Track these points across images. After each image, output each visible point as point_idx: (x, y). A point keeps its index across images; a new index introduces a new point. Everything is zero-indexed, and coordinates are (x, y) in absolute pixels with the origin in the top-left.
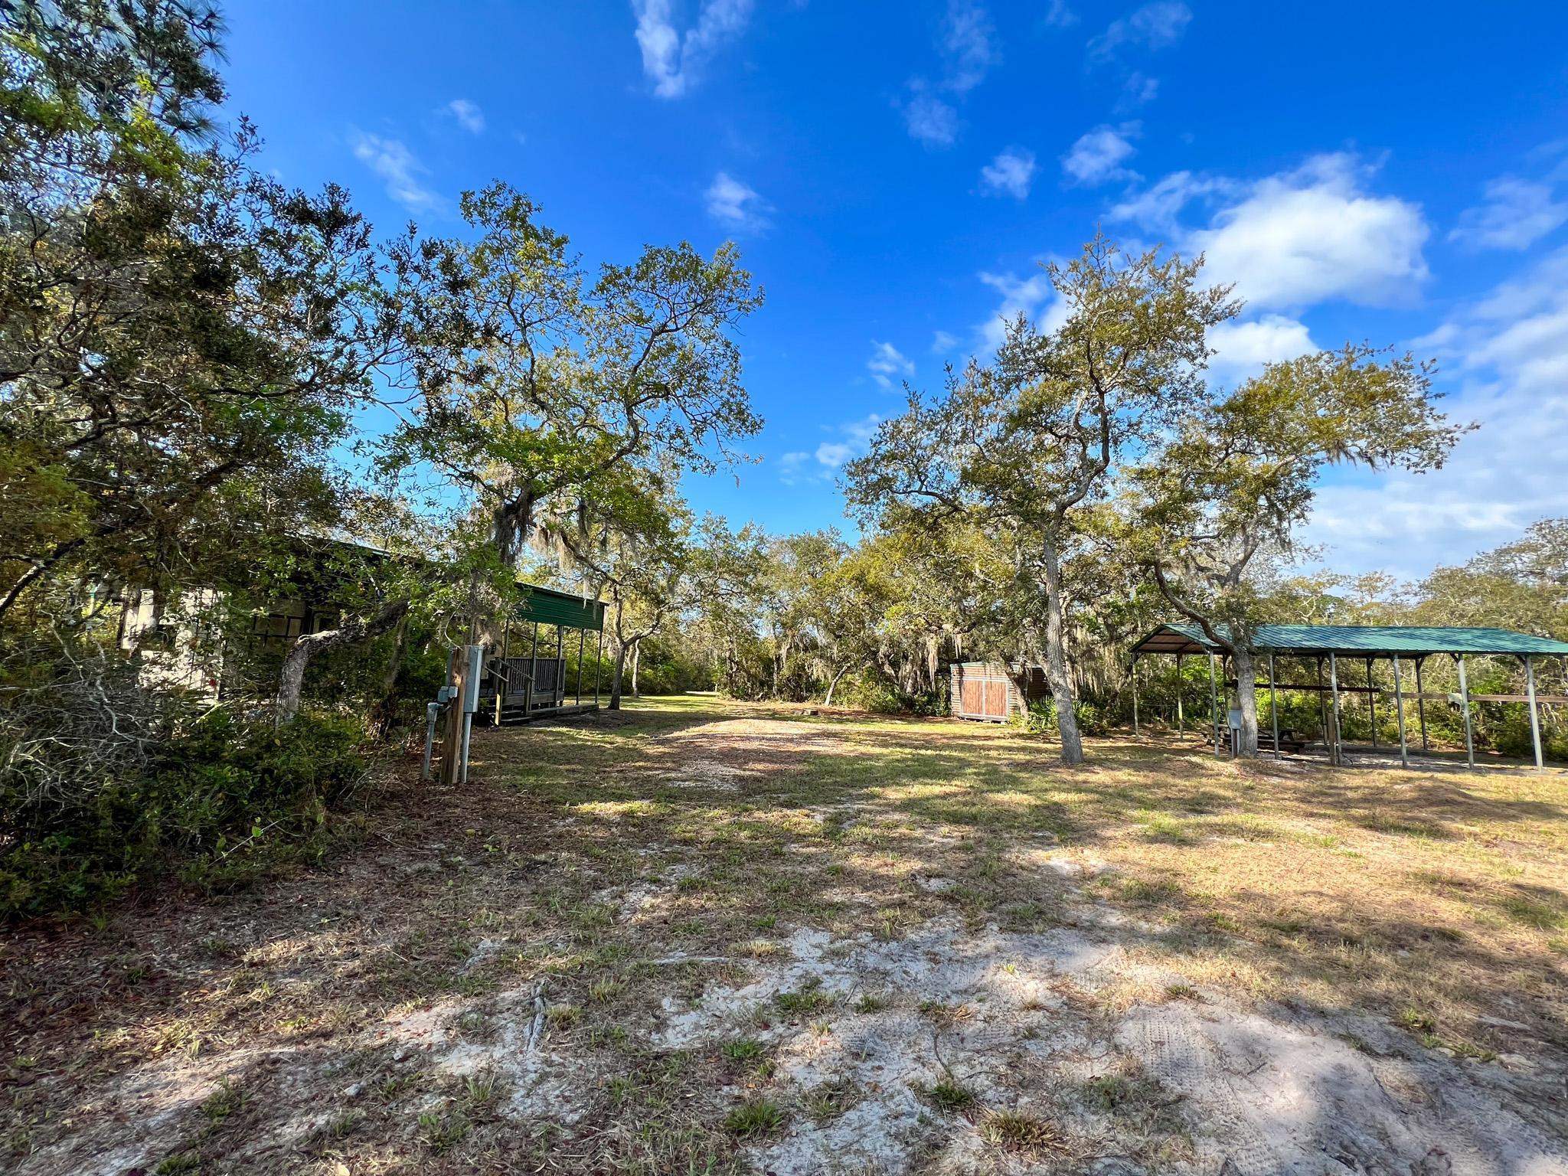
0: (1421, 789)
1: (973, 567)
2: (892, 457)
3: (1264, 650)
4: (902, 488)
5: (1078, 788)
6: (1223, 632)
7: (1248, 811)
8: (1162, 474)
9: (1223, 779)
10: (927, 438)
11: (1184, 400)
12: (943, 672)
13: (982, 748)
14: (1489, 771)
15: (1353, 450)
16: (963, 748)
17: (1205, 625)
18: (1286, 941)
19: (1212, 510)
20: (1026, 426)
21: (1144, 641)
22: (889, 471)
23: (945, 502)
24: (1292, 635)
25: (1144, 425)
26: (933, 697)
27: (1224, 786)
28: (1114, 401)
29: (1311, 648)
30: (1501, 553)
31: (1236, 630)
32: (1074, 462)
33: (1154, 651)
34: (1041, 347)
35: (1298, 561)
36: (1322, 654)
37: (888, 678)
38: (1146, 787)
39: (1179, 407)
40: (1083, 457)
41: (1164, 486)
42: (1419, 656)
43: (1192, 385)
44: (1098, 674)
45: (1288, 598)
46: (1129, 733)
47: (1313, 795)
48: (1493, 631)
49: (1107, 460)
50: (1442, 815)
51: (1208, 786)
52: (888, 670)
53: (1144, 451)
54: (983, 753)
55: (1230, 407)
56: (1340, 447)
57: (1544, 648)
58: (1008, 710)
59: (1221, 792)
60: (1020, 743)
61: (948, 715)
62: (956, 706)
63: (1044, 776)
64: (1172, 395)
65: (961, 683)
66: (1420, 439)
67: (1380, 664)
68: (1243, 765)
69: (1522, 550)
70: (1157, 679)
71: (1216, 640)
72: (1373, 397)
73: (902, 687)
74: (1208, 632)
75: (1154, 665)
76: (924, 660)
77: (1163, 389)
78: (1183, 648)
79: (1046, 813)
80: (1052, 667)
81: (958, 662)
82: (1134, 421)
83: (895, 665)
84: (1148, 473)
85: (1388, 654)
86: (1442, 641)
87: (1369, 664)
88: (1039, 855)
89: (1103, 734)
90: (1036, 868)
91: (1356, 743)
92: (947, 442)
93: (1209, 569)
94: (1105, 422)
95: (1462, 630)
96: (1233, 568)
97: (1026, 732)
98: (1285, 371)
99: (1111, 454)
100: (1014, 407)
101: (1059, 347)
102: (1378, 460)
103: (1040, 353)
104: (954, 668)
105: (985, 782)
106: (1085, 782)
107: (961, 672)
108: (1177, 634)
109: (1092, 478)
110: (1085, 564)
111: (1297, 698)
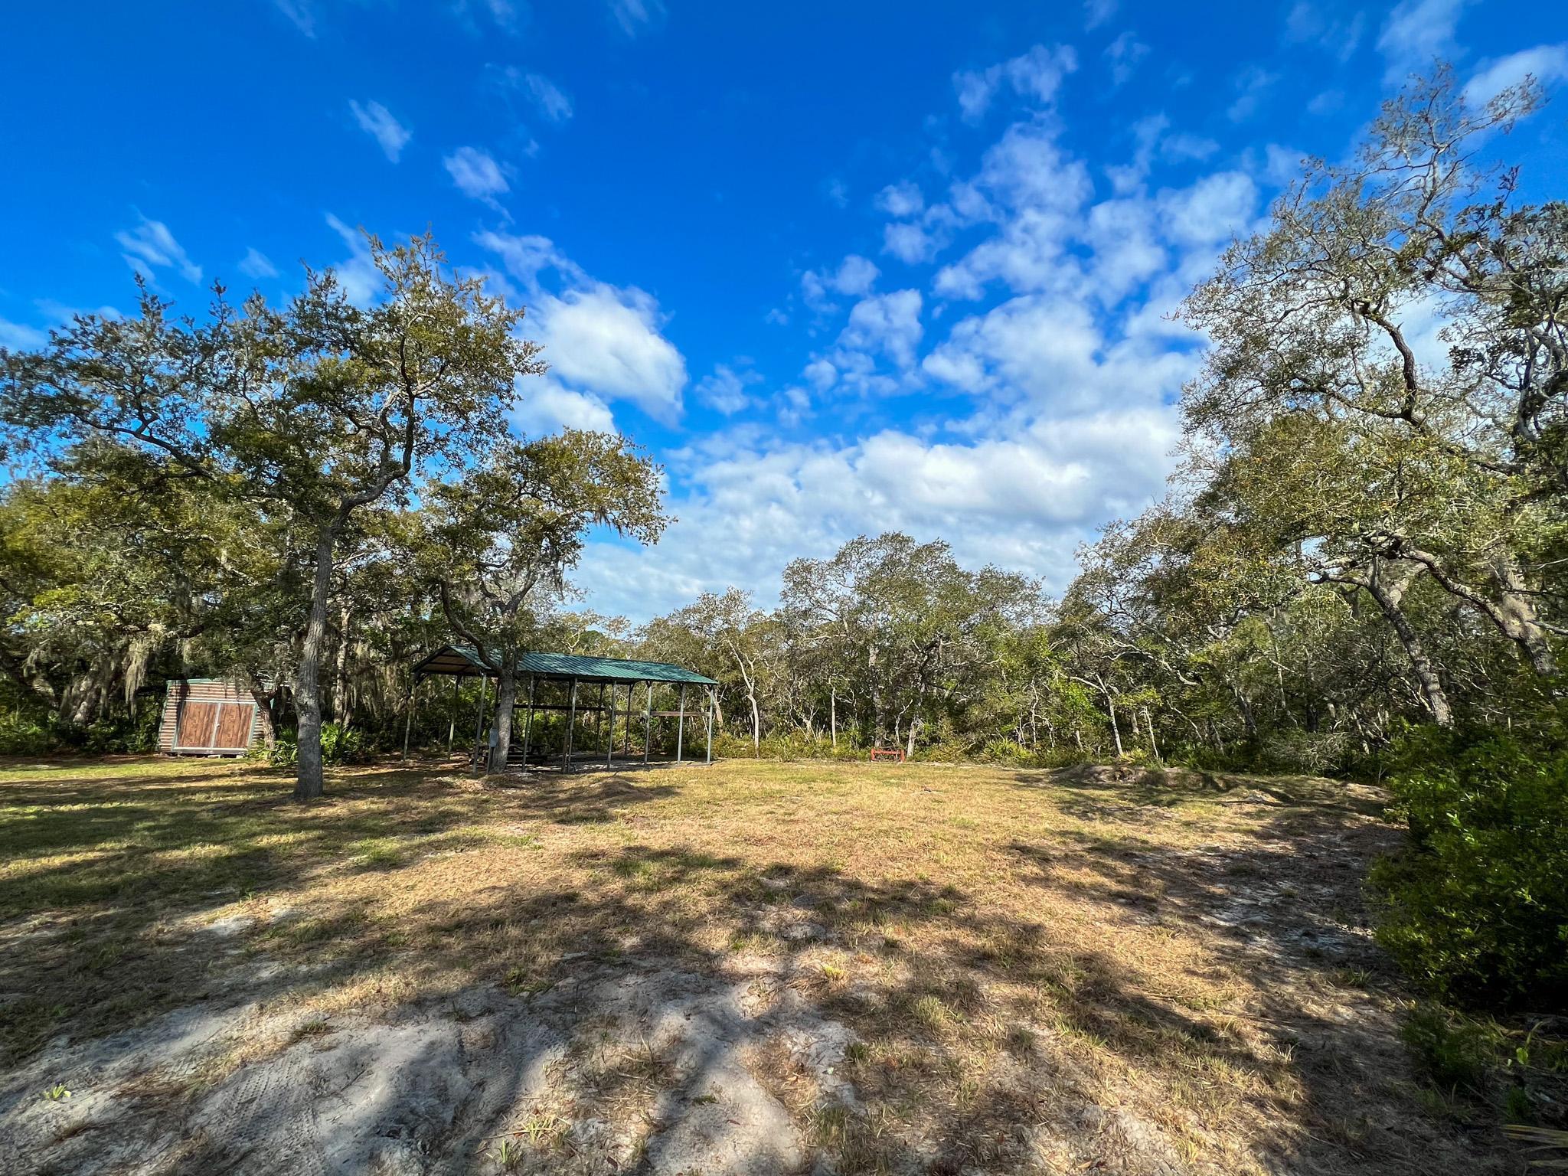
0: (606, 785)
1: (219, 554)
2: (92, 371)
3: (525, 674)
4: (104, 420)
5: (299, 825)
6: (496, 655)
7: (474, 823)
8: (465, 496)
9: (466, 796)
10: (165, 365)
11: (488, 432)
12: (153, 689)
13: (181, 791)
14: (653, 767)
15: (610, 517)
16: (149, 795)
17: (480, 648)
18: (445, 940)
19: (502, 541)
20: (321, 401)
21: (430, 660)
22: (84, 389)
23: (181, 459)
24: (553, 662)
25: (450, 443)
26: (125, 727)
27: (463, 803)
28: (424, 409)
29: (561, 674)
30: (686, 611)
31: (505, 655)
32: (375, 459)
33: (439, 672)
34: (348, 319)
35: (567, 600)
36: (571, 678)
37: (41, 699)
38: (385, 814)
39: (484, 437)
40: (385, 455)
41: (462, 509)
42: (631, 682)
43: (497, 421)
44: (376, 694)
45: (558, 631)
46: (398, 758)
47: (534, 801)
48: (670, 666)
49: (407, 466)
50: (611, 804)
51: (449, 803)
52: (40, 686)
53: (446, 469)
54: (181, 798)
55: (527, 451)
56: (602, 512)
57: (692, 679)
58: (250, 740)
59: (458, 808)
60: (252, 779)
61: (150, 751)
62: (167, 737)
63: (260, 817)
64: (479, 423)
65: (181, 707)
66: (647, 519)
67: (609, 688)
68: (490, 780)
69: (695, 611)
70: (442, 700)
71: (488, 663)
72: (627, 480)
73: (67, 713)
74: (482, 655)
75: (437, 686)
76: (119, 674)
77: (471, 414)
78: (464, 670)
79: (241, 863)
80: (303, 685)
81: (182, 678)
82: (442, 435)
83: (59, 680)
84: (451, 491)
85: (611, 680)
86: (644, 671)
87: (603, 688)
88: (197, 921)
89: (368, 761)
90: (188, 937)
91: (588, 753)
92: (201, 384)
93: (494, 596)
94: (411, 427)
95: (657, 664)
96: (514, 598)
97: (267, 766)
98: (577, 438)
99: (413, 462)
100: (308, 373)
101: (371, 328)
102: (623, 528)
103: (348, 326)
104: (172, 686)
105: (157, 838)
106: (314, 818)
107: (184, 691)
108: (459, 655)
109: (389, 481)
110: (377, 574)
111: (554, 717)
